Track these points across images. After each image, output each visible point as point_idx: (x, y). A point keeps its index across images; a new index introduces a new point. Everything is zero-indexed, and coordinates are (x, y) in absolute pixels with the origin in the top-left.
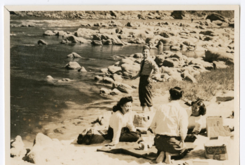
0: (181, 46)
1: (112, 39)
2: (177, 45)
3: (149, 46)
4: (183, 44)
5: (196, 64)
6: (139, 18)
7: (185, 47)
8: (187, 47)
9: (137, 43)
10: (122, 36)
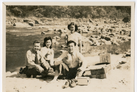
0: (121, 32)
1: (82, 30)
2: (118, 32)
3: (102, 32)
4: (122, 31)
5: (123, 38)
6: (105, 23)
7: (123, 32)
8: (124, 32)
9: (96, 32)
10: (90, 29)
